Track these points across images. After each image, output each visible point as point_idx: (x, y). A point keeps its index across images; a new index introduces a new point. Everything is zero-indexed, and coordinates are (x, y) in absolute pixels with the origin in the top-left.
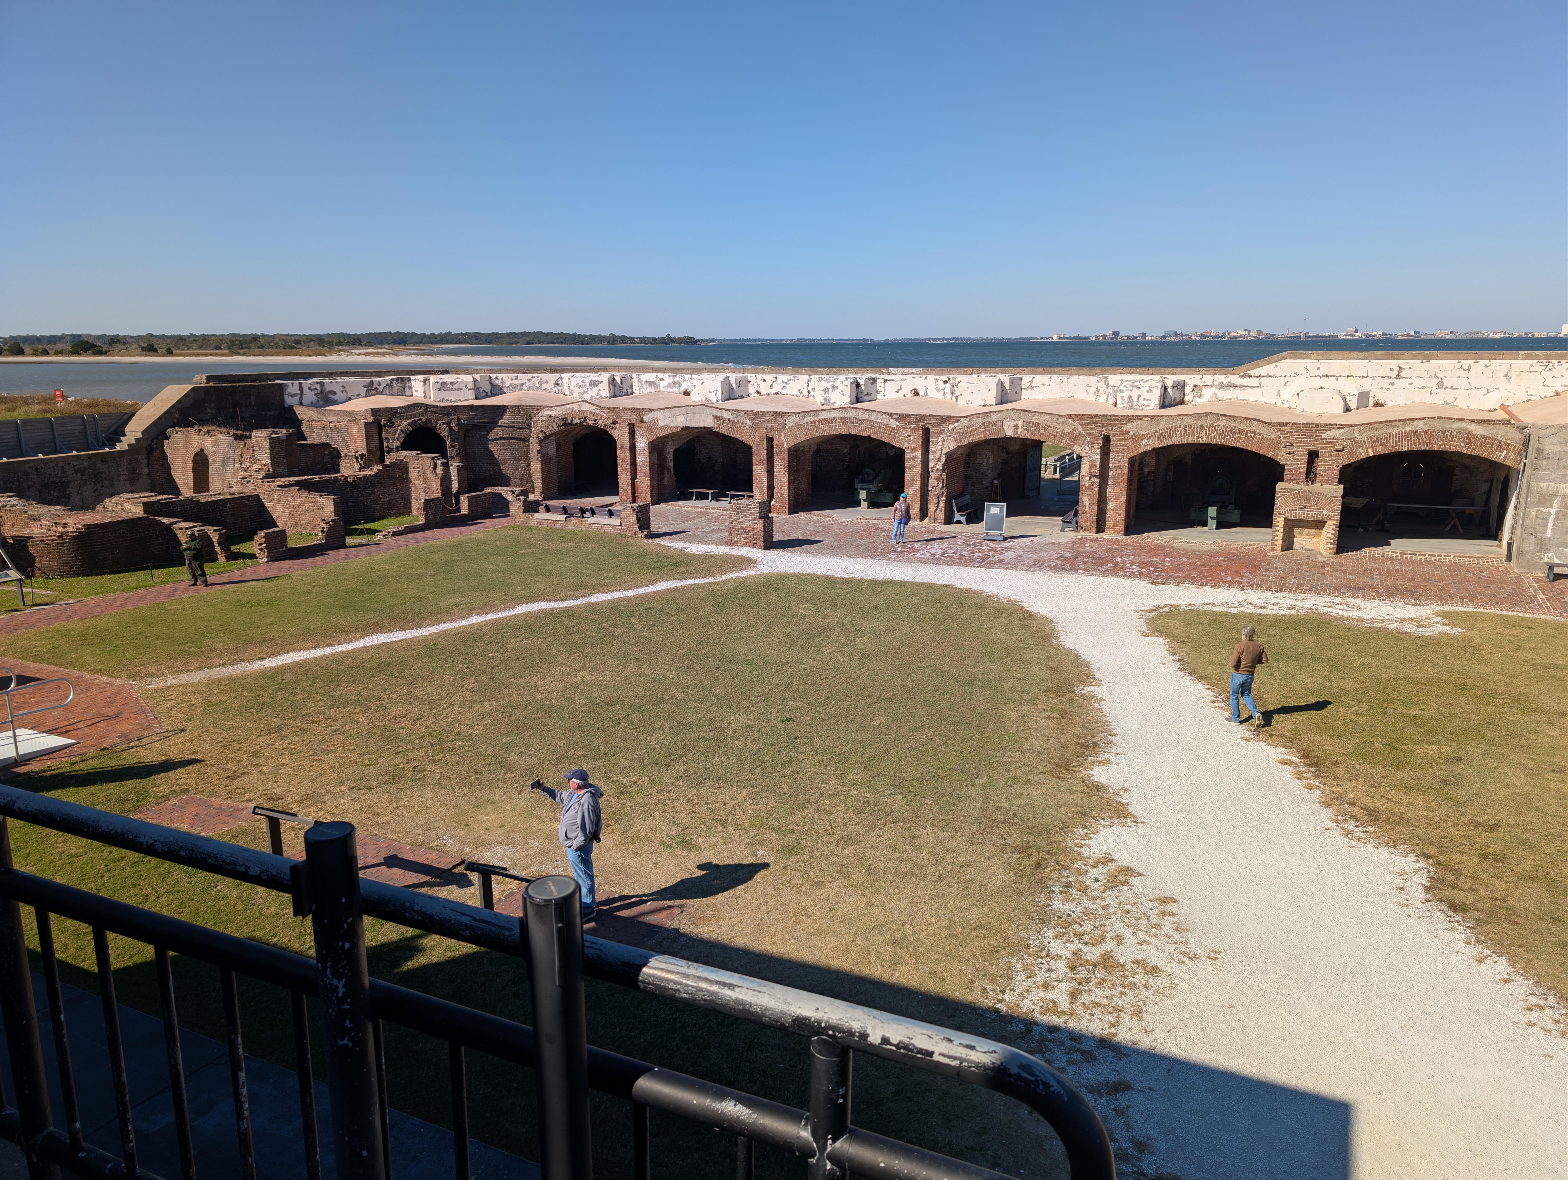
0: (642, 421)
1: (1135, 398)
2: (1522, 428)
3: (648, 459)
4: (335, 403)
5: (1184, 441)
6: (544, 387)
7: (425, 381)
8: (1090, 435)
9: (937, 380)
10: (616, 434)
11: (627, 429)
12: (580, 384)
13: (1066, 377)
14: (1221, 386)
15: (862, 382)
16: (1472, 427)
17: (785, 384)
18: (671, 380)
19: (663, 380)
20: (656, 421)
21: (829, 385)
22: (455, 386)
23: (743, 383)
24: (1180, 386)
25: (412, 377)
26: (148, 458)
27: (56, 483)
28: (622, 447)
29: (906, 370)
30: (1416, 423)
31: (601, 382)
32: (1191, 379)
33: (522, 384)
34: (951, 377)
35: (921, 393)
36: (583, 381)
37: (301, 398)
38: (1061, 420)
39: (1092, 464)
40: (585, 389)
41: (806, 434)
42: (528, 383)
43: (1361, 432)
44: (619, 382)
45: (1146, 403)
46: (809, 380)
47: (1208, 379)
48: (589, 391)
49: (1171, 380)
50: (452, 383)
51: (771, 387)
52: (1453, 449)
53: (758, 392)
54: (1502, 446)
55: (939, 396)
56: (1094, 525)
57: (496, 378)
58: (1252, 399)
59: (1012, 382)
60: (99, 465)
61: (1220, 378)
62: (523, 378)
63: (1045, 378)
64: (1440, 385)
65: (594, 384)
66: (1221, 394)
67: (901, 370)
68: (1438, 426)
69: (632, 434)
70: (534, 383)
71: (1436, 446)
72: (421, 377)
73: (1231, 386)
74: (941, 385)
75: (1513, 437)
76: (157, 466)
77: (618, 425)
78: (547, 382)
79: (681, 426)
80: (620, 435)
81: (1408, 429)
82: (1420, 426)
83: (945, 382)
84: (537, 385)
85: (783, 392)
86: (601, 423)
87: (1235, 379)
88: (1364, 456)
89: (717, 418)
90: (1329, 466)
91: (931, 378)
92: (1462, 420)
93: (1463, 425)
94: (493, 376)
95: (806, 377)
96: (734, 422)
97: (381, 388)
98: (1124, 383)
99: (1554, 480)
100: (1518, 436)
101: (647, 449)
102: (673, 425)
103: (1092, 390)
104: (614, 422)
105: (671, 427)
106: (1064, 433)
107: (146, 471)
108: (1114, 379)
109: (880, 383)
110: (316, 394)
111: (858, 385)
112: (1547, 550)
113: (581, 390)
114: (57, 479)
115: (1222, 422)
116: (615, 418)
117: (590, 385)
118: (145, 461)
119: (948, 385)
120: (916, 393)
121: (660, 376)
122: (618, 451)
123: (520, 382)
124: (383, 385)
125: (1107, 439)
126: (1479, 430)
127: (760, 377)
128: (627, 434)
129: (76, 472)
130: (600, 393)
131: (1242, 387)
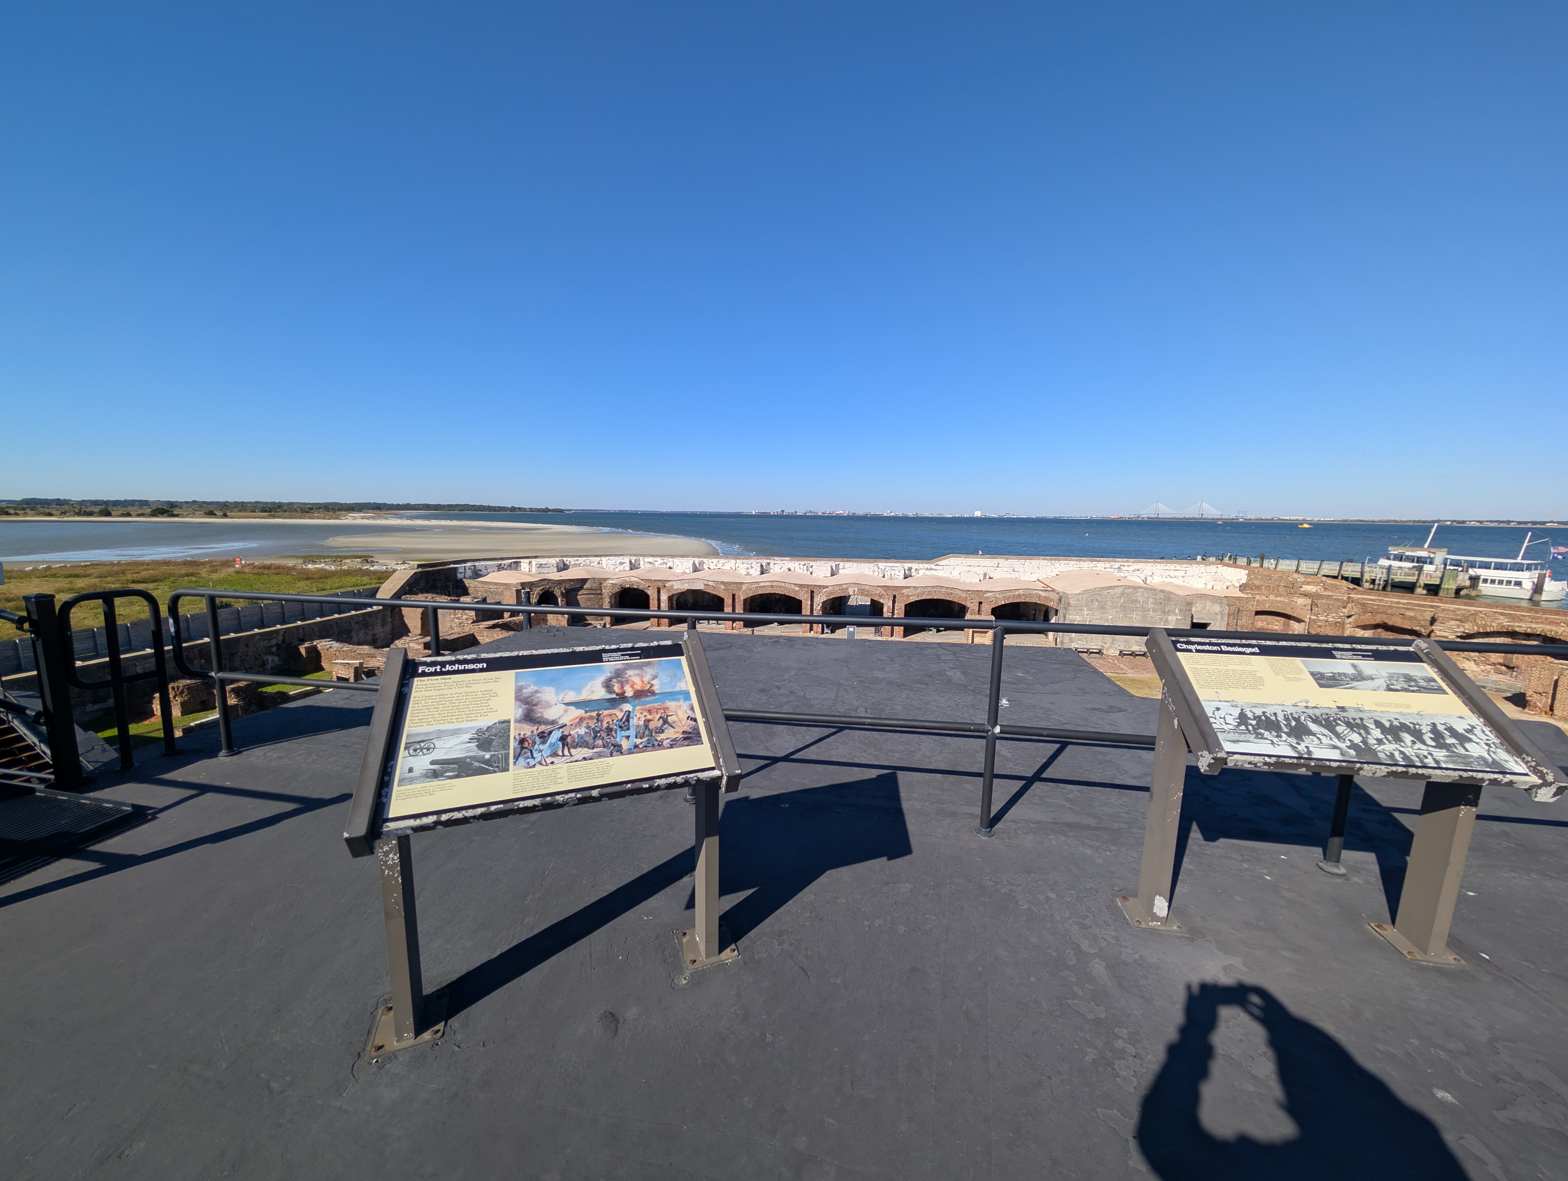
0: (665, 586)
1: (893, 575)
2: (1058, 593)
3: (667, 605)
4: (481, 576)
5: (928, 598)
6: (592, 565)
7: (530, 563)
8: (887, 594)
9: (800, 564)
10: (649, 592)
11: (656, 590)
12: (614, 563)
13: (859, 564)
14: (927, 569)
15: (764, 564)
16: (1040, 593)
17: (723, 565)
18: (662, 561)
19: (657, 561)
20: (672, 586)
21: (749, 566)
22: (547, 566)
23: (701, 563)
24: (910, 569)
25: (522, 560)
26: (392, 613)
27: (345, 630)
28: (653, 599)
29: (783, 558)
30: (1020, 591)
31: (625, 563)
32: (914, 565)
34: (806, 562)
35: (792, 570)
37: (465, 574)
38: (874, 588)
39: (889, 607)
40: (616, 566)
41: (753, 593)
42: (584, 563)
43: (999, 594)
44: (634, 562)
45: (898, 577)
46: (736, 563)
47: (921, 566)
48: (619, 567)
49: (907, 566)
50: (545, 564)
51: (716, 565)
52: (1034, 601)
53: (709, 568)
54: (1051, 600)
55: (801, 571)
56: (890, 634)
57: (567, 561)
58: (940, 575)
59: (836, 565)
60: (367, 618)
61: (927, 566)
62: (581, 560)
63: (850, 564)
64: (1014, 570)
65: (621, 564)
66: (927, 572)
67: (780, 558)
68: (1028, 592)
69: (659, 592)
70: (586, 563)
71: (1027, 600)
72: (527, 561)
73: (931, 569)
74: (802, 566)
75: (1055, 597)
76: (397, 617)
77: (650, 588)
79: (686, 589)
80: (652, 593)
81: (1017, 593)
82: (1021, 592)
83: (804, 565)
85: (723, 568)
86: (641, 587)
87: (933, 566)
88: (1000, 604)
89: (707, 585)
90: (987, 608)
91: (797, 563)
92: (1037, 590)
93: (1037, 592)
94: (565, 559)
95: (734, 561)
96: (715, 587)
97: (505, 567)
98: (888, 568)
99: (1074, 615)
100: (1057, 596)
101: (667, 600)
102: (682, 588)
103: (871, 570)
104: (649, 586)
105: (681, 589)
106: (876, 594)
107: (390, 620)
108: (882, 565)
109: (771, 565)
110: (472, 572)
111: (762, 566)
112: (1073, 642)
113: (614, 567)
114: (346, 628)
115: (943, 590)
116: (650, 585)
118: (390, 615)
119: (805, 566)
120: (790, 570)
121: (656, 559)
122: (651, 601)
123: (579, 562)
124: (506, 565)
125: (895, 597)
126: (1043, 594)
127: (710, 561)
128: (656, 593)
129: (356, 623)
131: (935, 570)
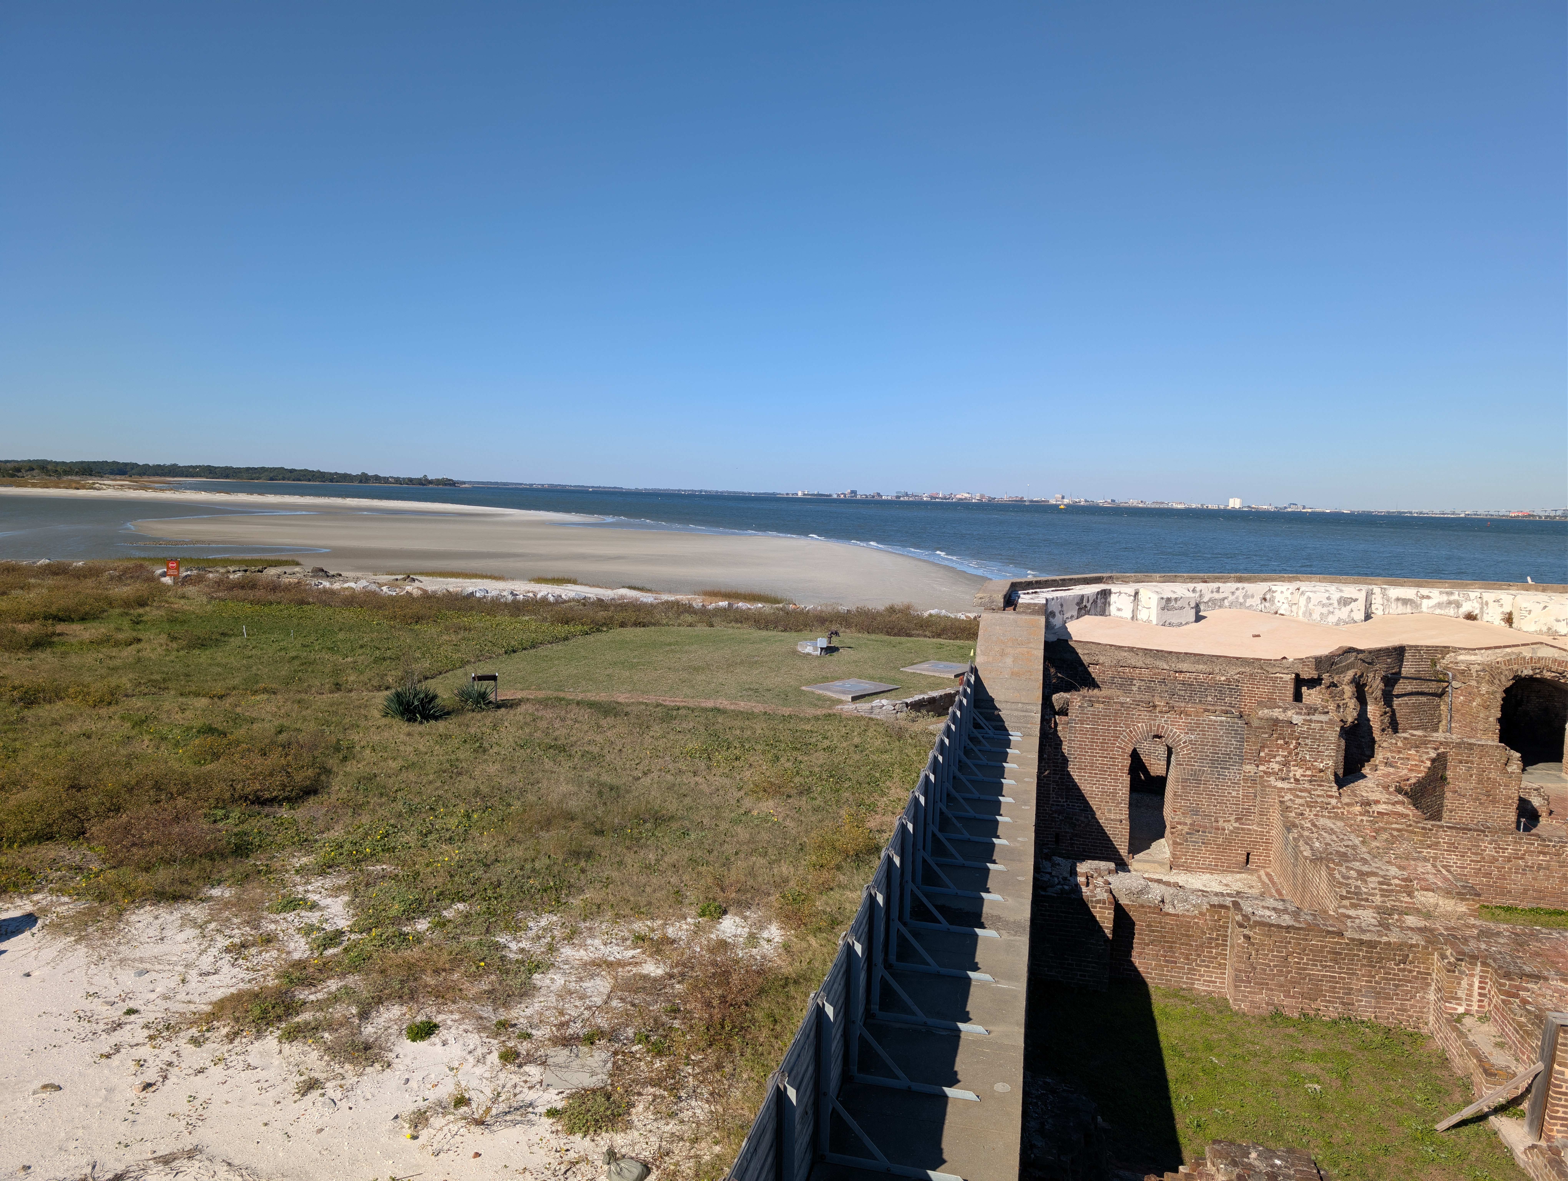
6: (1249, 602)
12: (1325, 601)
18: (1445, 598)
19: (1428, 597)
22: (1179, 604)
31: (1356, 600)
33: (1224, 599)
36: (1328, 598)
40: (1331, 609)
42: (1231, 598)
48: (1337, 611)
50: (1176, 599)
65: (1345, 602)
70: (1237, 598)
78: (1253, 596)
84: (1241, 600)
113: (1325, 610)
117: (1339, 603)
121: (1426, 592)
130: (1353, 614)
